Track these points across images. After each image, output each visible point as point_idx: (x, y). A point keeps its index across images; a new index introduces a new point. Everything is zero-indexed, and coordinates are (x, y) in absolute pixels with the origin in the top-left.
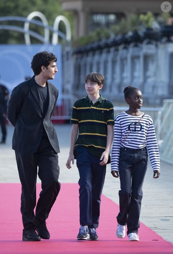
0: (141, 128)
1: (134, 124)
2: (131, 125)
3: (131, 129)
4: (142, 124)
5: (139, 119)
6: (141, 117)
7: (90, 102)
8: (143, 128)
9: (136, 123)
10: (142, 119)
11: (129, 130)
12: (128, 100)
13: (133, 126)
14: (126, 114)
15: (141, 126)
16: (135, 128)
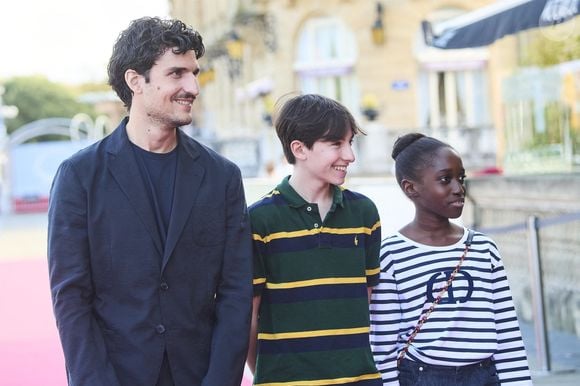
0: (471, 289)
1: (443, 275)
2: (433, 280)
3: (435, 295)
4: (473, 273)
5: (460, 254)
6: (464, 246)
7: (309, 209)
8: (475, 286)
9: (449, 271)
10: (469, 255)
11: (430, 299)
12: (411, 187)
13: (444, 284)
14: (409, 243)
15: (471, 279)
16: (450, 289)
